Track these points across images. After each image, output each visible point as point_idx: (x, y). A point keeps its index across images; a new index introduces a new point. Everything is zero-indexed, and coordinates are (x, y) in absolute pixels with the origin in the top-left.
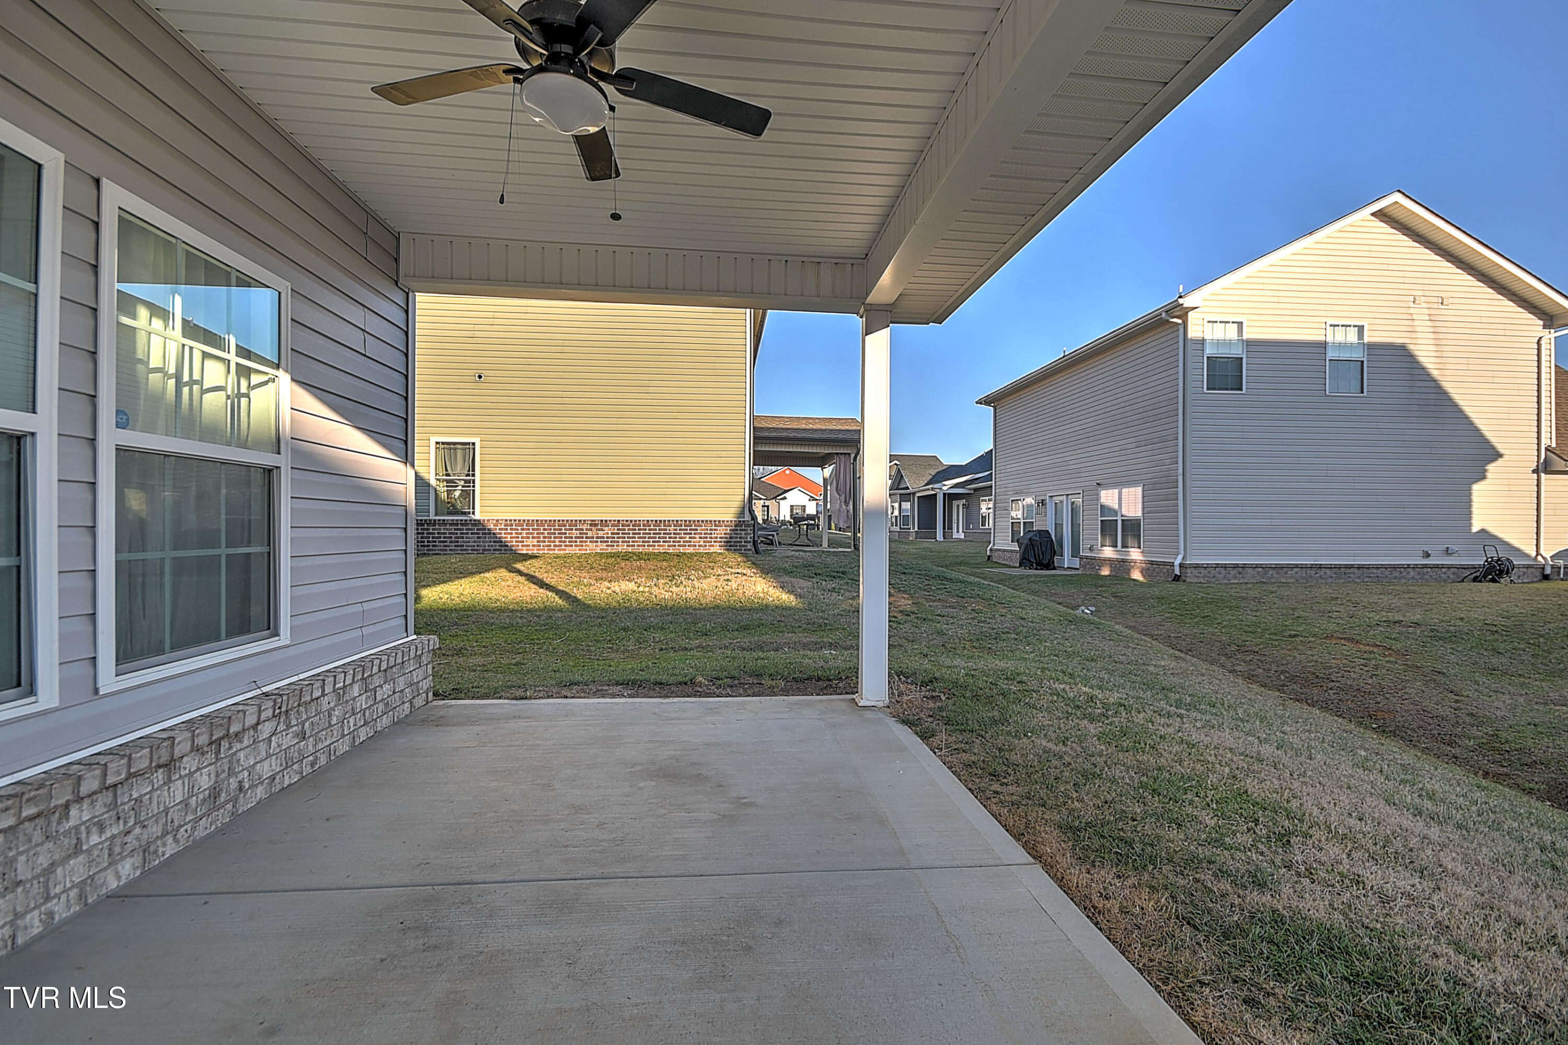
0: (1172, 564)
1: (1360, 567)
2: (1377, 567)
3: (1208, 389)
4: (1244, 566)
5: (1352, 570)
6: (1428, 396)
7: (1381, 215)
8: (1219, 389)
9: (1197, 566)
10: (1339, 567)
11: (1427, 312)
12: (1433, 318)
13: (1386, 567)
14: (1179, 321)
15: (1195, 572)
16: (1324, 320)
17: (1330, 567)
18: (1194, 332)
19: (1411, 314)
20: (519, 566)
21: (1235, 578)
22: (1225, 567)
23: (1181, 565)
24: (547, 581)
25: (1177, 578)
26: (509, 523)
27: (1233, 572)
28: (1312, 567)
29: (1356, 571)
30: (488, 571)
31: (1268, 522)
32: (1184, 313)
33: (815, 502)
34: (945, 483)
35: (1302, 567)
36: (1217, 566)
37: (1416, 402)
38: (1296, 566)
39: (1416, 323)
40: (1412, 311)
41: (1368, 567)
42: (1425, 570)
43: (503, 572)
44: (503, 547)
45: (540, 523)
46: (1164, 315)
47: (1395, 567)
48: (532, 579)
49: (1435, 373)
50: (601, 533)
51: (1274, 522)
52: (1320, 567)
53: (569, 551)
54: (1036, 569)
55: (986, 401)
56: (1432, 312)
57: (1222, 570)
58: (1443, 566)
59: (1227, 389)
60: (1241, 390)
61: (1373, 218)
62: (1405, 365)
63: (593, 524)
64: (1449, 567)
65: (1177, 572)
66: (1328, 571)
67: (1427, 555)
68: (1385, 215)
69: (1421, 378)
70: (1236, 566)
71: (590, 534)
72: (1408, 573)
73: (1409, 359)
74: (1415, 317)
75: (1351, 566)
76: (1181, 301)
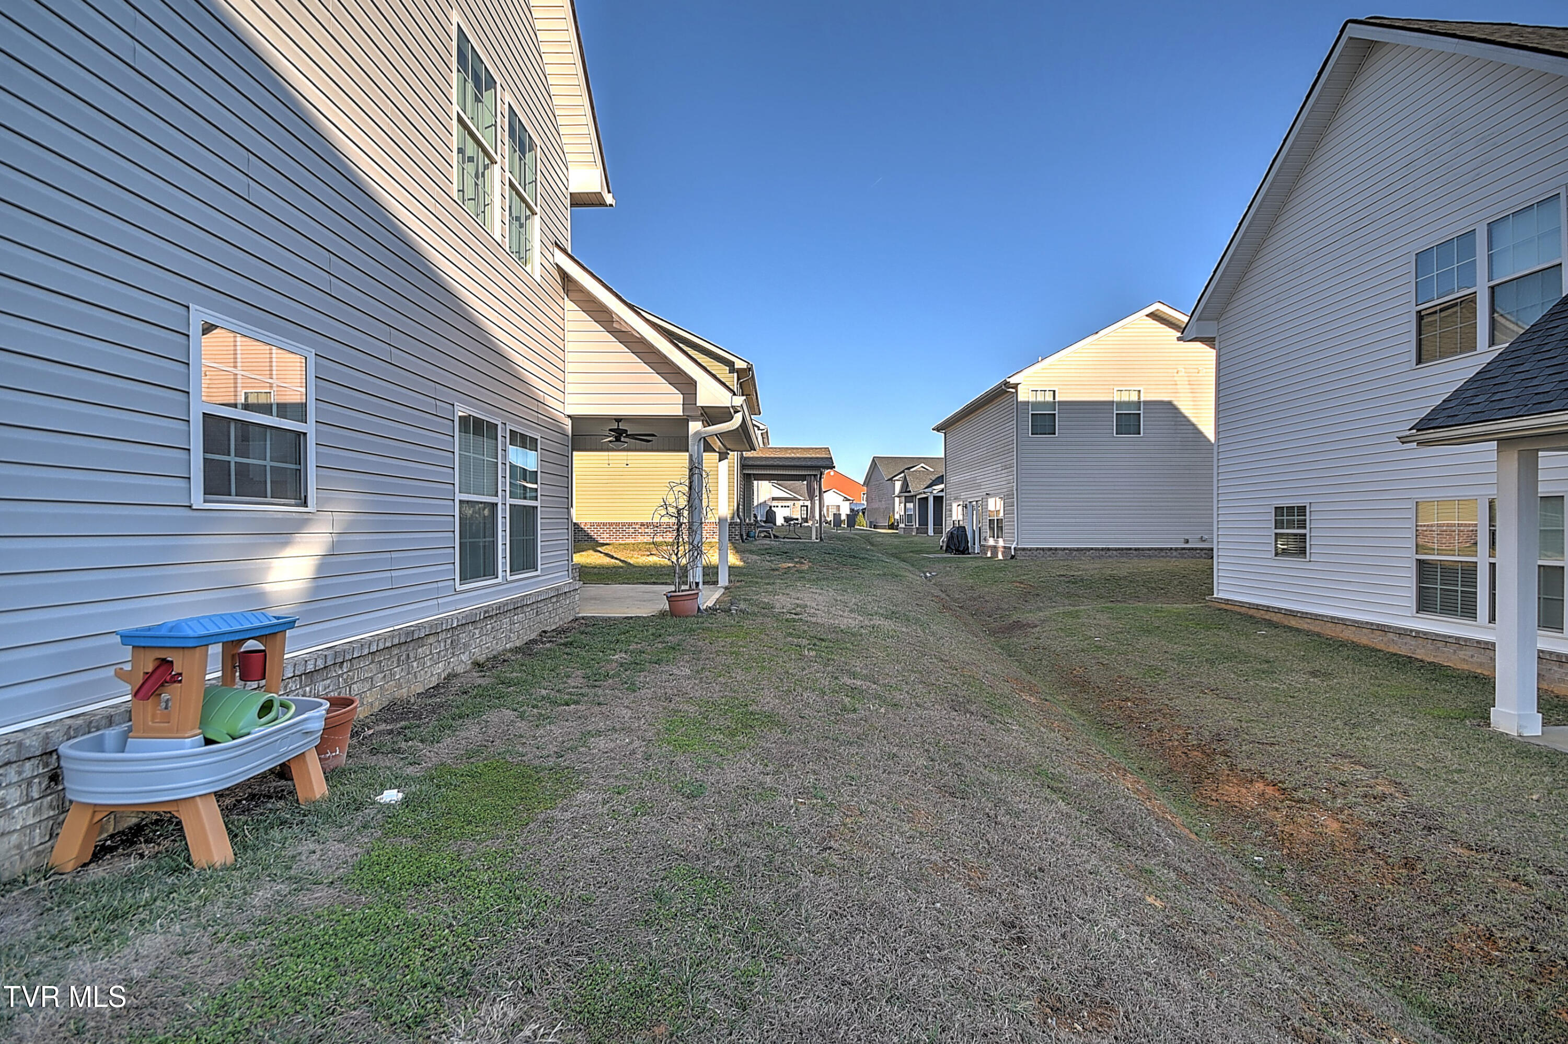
0: (1010, 548)
1: (1136, 549)
2: (1149, 549)
3: (1032, 434)
4: (1056, 549)
5: (1131, 552)
6: (1188, 435)
7: (1153, 316)
8: (1041, 434)
9: (1024, 549)
10: (1122, 549)
11: (1187, 379)
12: (1191, 383)
13: (1156, 549)
14: (1013, 390)
15: (1023, 553)
16: (1112, 387)
17: (1116, 549)
18: (1022, 397)
19: (1175, 381)
20: (599, 549)
21: (1050, 557)
22: (1043, 549)
23: (1015, 548)
24: (615, 556)
25: (1013, 557)
26: (592, 525)
27: (1050, 553)
28: (1103, 549)
29: (1134, 552)
30: (583, 551)
31: (1073, 520)
32: (1015, 386)
33: (848, 502)
34: (934, 487)
35: (1096, 549)
36: (1037, 549)
37: (1179, 439)
38: (1092, 549)
39: (1178, 387)
40: (1175, 379)
41: (1143, 549)
42: (1184, 551)
43: (591, 552)
44: (590, 538)
45: (611, 524)
46: (1003, 387)
47: (1162, 549)
48: (607, 555)
49: (1194, 420)
50: (647, 530)
51: (1078, 520)
52: (1108, 549)
53: (628, 541)
54: (955, 554)
55: (938, 429)
56: (1191, 379)
57: (1041, 552)
58: (1196, 549)
59: (1045, 434)
60: (1054, 434)
61: (1148, 318)
62: (1171, 415)
63: (642, 524)
64: (1202, 549)
65: (1013, 553)
66: (1114, 552)
67: (1187, 541)
68: (1156, 316)
69: (1184, 423)
70: (1050, 549)
71: (640, 531)
72: (1172, 553)
73: (1176, 411)
74: (1178, 383)
75: (1130, 549)
76: (1008, 380)
